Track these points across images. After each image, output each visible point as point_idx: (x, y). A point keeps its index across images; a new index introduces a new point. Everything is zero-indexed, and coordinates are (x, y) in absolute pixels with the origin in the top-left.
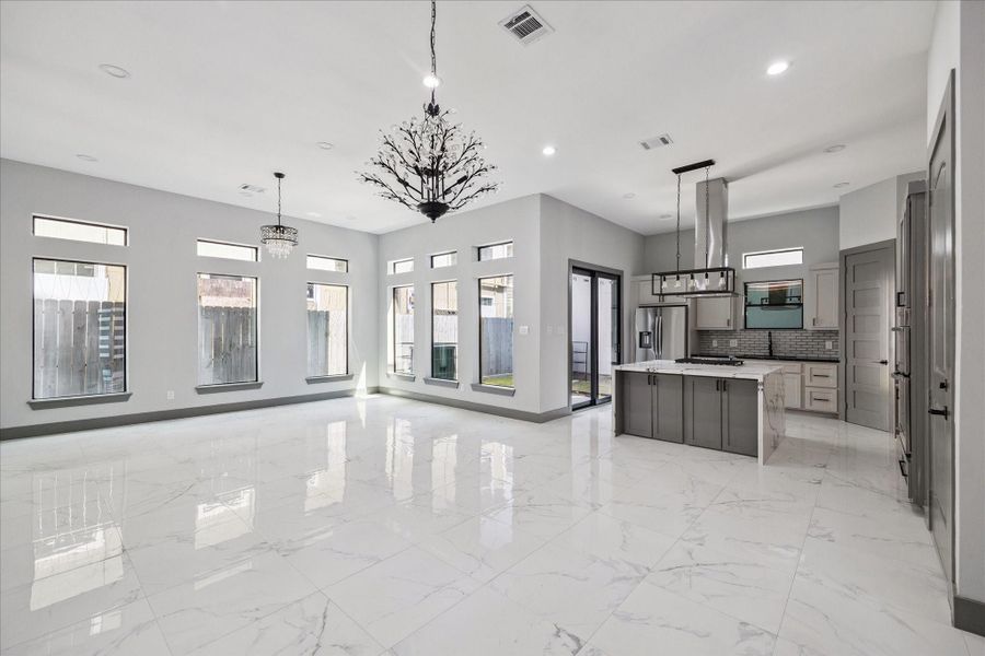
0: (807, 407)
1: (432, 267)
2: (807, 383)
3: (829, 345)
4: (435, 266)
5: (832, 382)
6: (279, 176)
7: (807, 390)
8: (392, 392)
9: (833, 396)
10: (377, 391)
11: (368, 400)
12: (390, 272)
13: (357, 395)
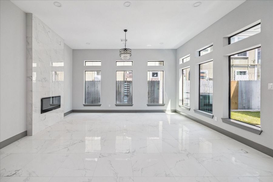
1: (200, 55)
4: (201, 55)
6: (125, 31)
8: (181, 113)
10: (175, 111)
11: (171, 115)
12: (181, 62)
13: (166, 112)
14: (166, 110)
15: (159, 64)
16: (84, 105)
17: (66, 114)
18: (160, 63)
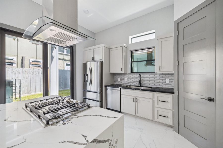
0: (156, 119)
2: (156, 105)
3: (167, 81)
5: (170, 105)
7: (156, 109)
9: (170, 115)
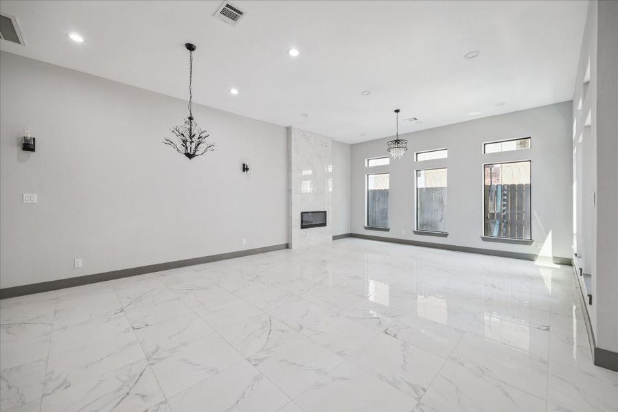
6: (397, 111)
10: (566, 262)
13: (538, 261)
14: (536, 256)
15: (517, 145)
16: (366, 228)
17: (335, 238)
18: (521, 144)
